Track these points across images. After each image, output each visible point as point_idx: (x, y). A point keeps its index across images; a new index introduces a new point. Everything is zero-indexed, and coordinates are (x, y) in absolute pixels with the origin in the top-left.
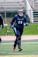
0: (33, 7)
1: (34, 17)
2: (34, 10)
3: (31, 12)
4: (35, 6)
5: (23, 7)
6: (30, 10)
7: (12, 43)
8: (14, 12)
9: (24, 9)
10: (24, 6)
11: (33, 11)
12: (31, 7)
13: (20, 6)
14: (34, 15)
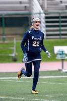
0: (44, 7)
1: (47, 26)
2: (46, 12)
3: (41, 16)
4: (48, 4)
5: (25, 7)
6: (38, 12)
7: (3, 77)
8: (7, 16)
9: (28, 10)
10: (27, 5)
11: (45, 14)
12: (42, 6)
13: (19, 5)
14: (47, 22)
